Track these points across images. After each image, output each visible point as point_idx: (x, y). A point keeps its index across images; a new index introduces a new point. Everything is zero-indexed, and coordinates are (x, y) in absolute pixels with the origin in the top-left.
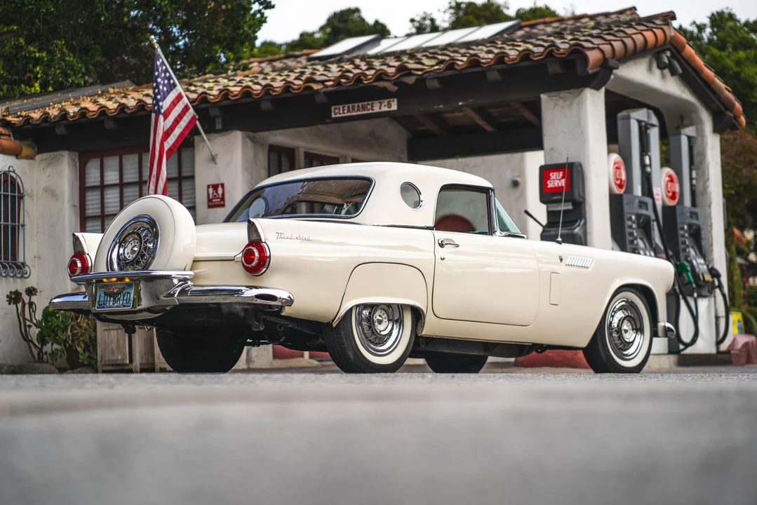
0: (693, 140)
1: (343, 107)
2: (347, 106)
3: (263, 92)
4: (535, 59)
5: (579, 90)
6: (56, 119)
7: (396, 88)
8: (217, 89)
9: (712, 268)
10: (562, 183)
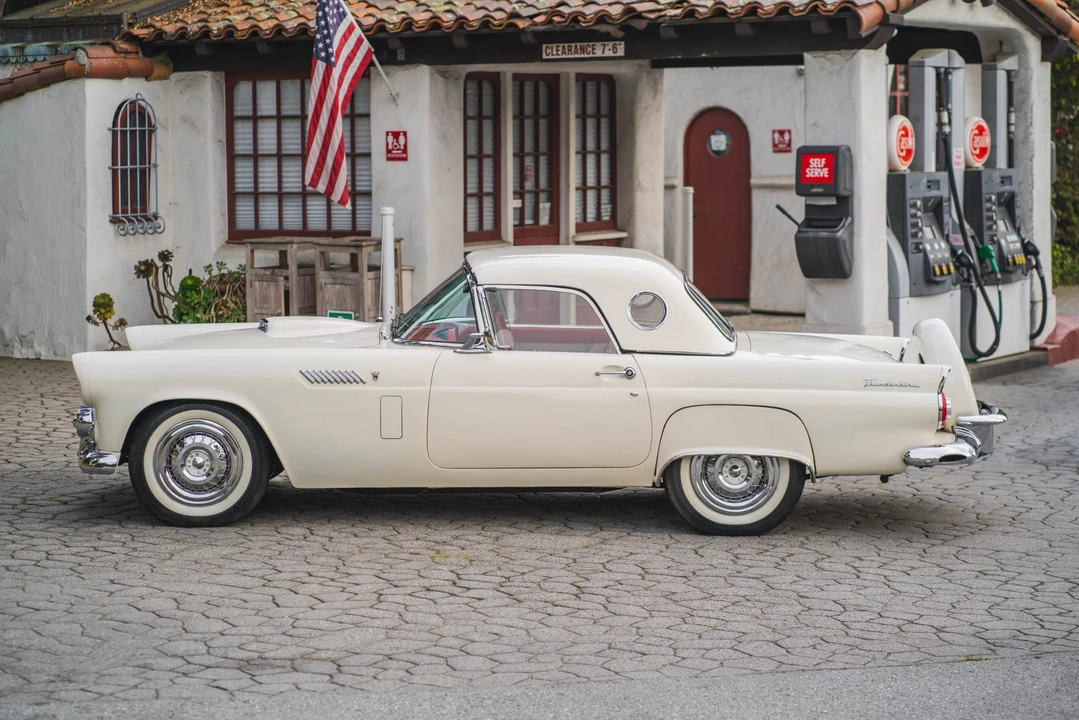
0: (1013, 73)
1: (558, 47)
2: (561, 45)
3: (456, 25)
4: (796, 15)
5: (851, 52)
6: (196, 36)
7: (623, 34)
8: (400, 10)
9: (1029, 242)
10: (825, 173)
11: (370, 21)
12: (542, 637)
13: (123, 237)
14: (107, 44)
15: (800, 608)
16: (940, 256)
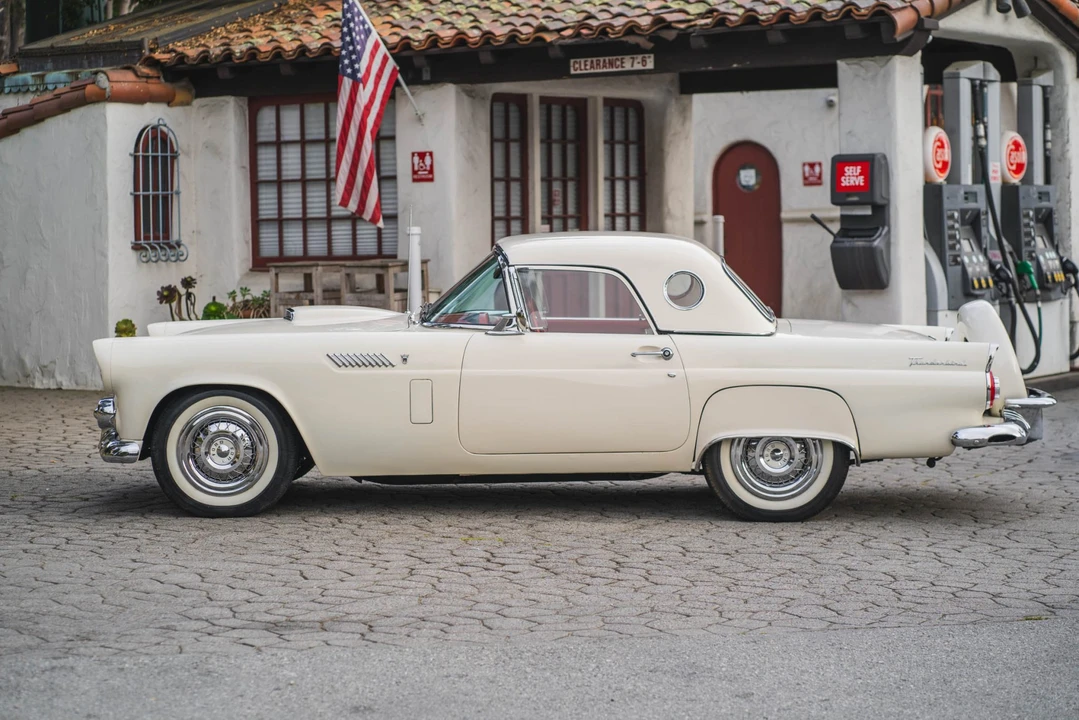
0: (1049, 89)
1: (586, 61)
2: (589, 60)
3: (482, 40)
4: (829, 20)
5: (886, 58)
6: (219, 60)
7: (651, 45)
8: (424, 28)
9: (1067, 261)
10: (860, 181)
11: (395, 39)
12: (581, 602)
13: (145, 265)
14: (128, 68)
15: (848, 579)
16: (978, 269)
